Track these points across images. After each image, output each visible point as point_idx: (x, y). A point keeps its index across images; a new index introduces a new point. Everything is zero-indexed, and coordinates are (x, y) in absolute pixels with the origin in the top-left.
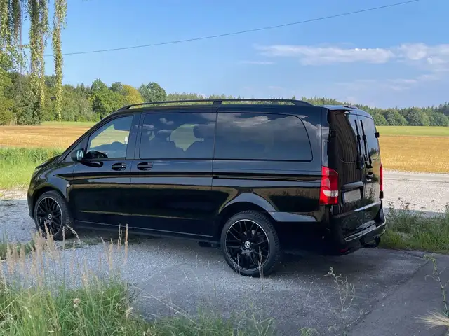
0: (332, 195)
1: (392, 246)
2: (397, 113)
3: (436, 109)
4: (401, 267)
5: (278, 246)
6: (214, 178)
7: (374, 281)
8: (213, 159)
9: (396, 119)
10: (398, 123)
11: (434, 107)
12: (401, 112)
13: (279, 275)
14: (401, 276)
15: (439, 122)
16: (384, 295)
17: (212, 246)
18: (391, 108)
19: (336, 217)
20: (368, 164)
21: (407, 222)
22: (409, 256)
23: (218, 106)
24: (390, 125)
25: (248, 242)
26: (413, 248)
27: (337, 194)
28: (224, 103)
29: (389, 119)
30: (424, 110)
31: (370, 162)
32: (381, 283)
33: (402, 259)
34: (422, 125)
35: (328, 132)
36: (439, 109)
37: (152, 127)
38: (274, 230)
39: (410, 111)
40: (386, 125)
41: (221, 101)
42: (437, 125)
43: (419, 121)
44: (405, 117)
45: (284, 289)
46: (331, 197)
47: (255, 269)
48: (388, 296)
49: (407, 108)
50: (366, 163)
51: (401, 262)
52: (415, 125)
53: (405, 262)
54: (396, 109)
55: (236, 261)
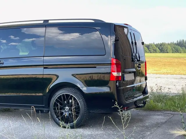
0: (118, 75)
1: (153, 109)
2: (155, 46)
3: (175, 43)
4: (158, 119)
5: (86, 108)
6: (44, 68)
7: (143, 126)
8: (44, 56)
9: (154, 50)
10: (155, 51)
11: (174, 43)
12: (157, 45)
13: (87, 127)
14: (158, 124)
15: (177, 51)
16: (149, 133)
17: (44, 111)
18: (151, 43)
19: (120, 88)
20: (138, 59)
21: (161, 98)
22: (162, 114)
23: (46, 23)
24: (151, 53)
25: (67, 107)
26: (165, 110)
27: (120, 75)
28: (50, 22)
29: (150, 49)
30: (169, 44)
31: (139, 58)
32: (147, 127)
33: (159, 115)
34: (168, 52)
35: (114, 38)
36: (177, 44)
37: (4, 41)
38: (83, 99)
39: (161, 45)
40: (148, 53)
41: (48, 21)
42: (176, 52)
43: (166, 50)
44: (159, 48)
45: (90, 133)
46: (117, 76)
47: (72, 123)
48: (151, 133)
49: (160, 43)
50: (137, 58)
51: (158, 117)
52: (164, 53)
53: (160, 117)
54: (154, 44)
55: (59, 120)
